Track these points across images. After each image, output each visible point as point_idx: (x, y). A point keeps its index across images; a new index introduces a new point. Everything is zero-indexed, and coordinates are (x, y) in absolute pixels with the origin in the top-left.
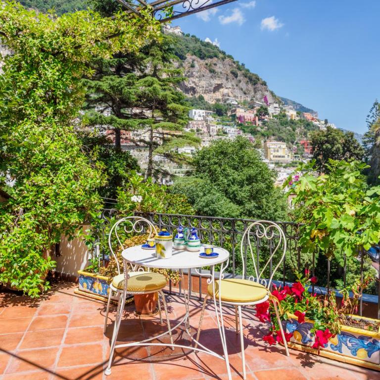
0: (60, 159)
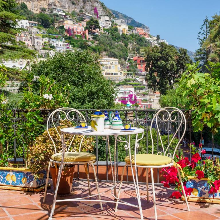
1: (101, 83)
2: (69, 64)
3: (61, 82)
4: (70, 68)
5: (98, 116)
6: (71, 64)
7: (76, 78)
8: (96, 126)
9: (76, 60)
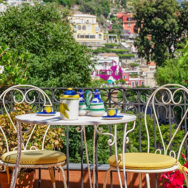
1: (72, 49)
2: (26, 23)
3: (15, 48)
4: (28, 29)
5: (69, 97)
6: (29, 23)
7: (37, 43)
8: (67, 112)
9: (37, 17)
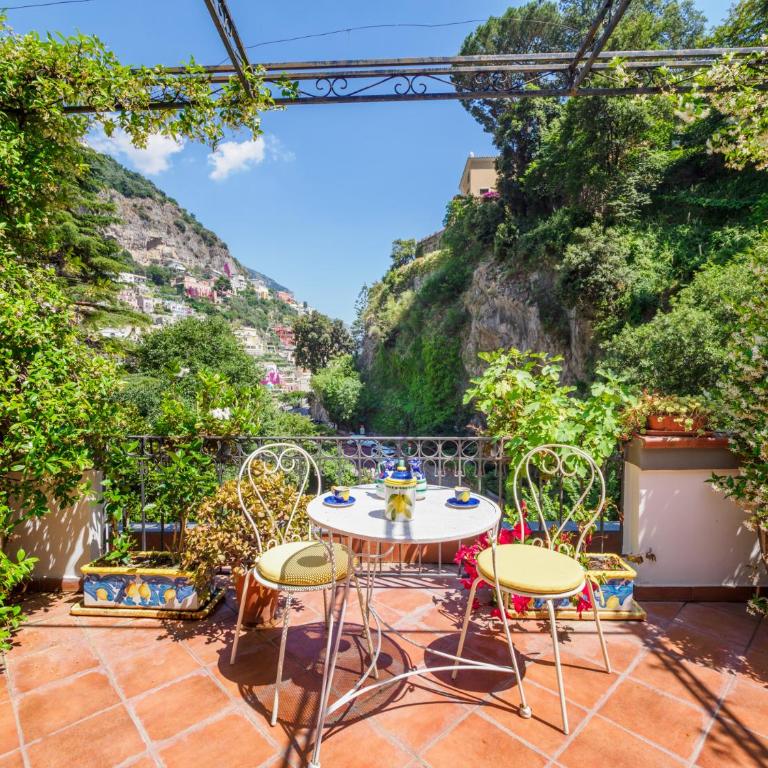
0: (37, 335)
4: (199, 341)
6: (200, 335)
9: (208, 330)
